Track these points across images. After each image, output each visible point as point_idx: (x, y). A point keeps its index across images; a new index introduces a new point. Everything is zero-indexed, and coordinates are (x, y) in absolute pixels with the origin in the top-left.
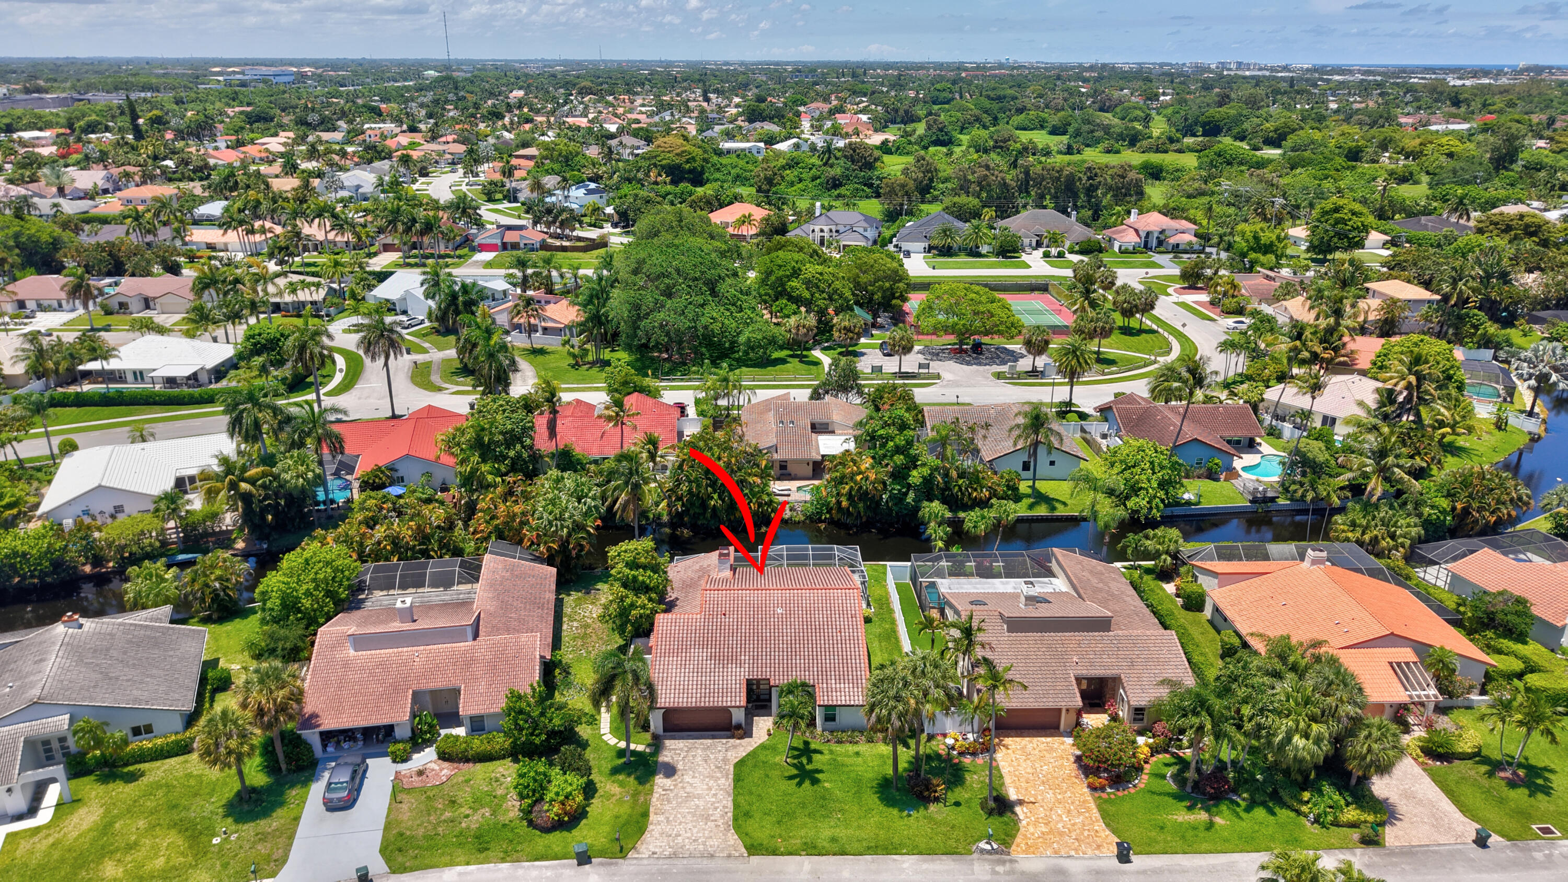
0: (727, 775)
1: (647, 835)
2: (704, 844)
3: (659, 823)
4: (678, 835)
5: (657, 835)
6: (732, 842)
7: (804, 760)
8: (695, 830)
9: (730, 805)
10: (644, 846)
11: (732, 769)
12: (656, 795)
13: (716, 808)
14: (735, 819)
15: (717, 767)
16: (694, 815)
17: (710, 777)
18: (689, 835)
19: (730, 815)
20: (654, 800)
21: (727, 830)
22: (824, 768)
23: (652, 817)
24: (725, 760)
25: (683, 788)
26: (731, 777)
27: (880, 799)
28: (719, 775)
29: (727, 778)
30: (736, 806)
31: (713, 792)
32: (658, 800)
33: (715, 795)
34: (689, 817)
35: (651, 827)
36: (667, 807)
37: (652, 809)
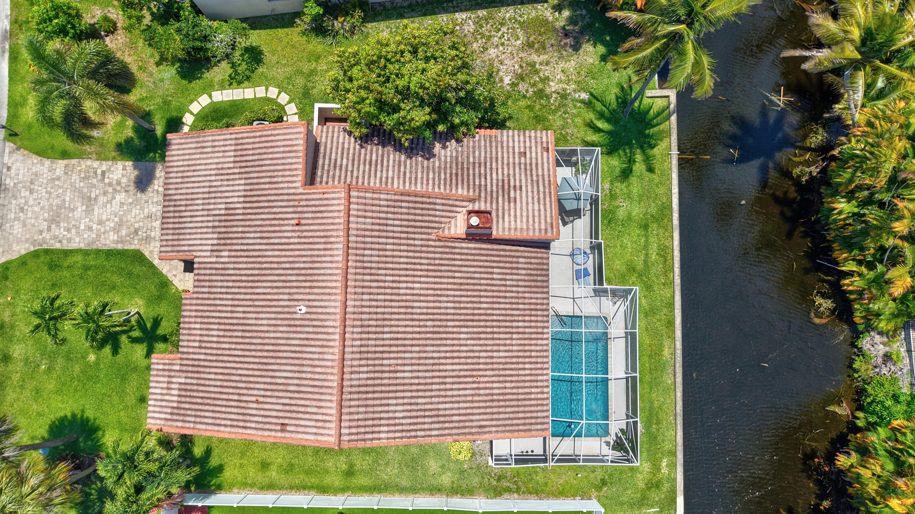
0: (122, 242)
1: (36, 159)
2: (17, 219)
3: (51, 170)
4: (31, 192)
5: (34, 170)
6: (15, 247)
7: (136, 334)
8: (36, 209)
9: (73, 246)
10: (20, 158)
11: (132, 247)
12: (96, 164)
13: (68, 230)
14: (47, 252)
15: (136, 232)
16: (59, 207)
17: (121, 224)
18: (31, 202)
19: (58, 246)
20: (89, 162)
21: (34, 243)
22: (120, 357)
23: (61, 163)
24: (148, 239)
25: (105, 193)
26: (120, 247)
27: (63, 419)
28: (124, 232)
29: (117, 242)
30: (67, 253)
31: (95, 227)
32: (90, 167)
33: (90, 229)
34: (58, 201)
35: (47, 162)
36: (75, 177)
37: (74, 161)
